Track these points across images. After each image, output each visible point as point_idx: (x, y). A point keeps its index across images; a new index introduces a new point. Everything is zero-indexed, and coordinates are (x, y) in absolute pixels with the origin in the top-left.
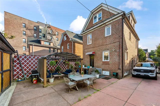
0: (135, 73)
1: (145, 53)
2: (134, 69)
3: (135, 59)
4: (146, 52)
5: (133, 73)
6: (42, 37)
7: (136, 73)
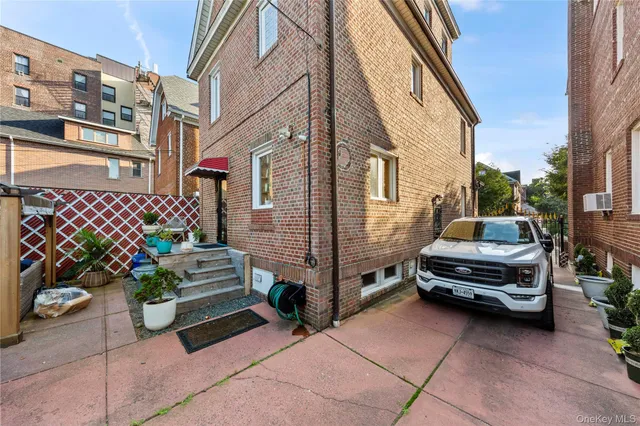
0: (427, 280)
1: (512, 186)
2: (423, 256)
3: (457, 203)
4: (514, 180)
5: (420, 282)
6: (118, 120)
7: (430, 281)
